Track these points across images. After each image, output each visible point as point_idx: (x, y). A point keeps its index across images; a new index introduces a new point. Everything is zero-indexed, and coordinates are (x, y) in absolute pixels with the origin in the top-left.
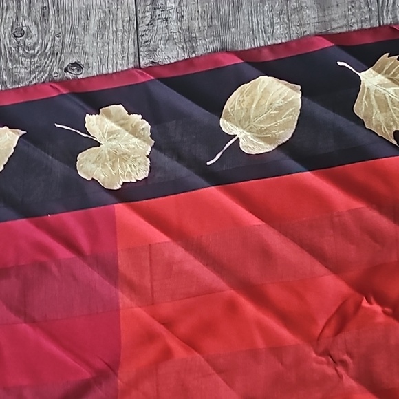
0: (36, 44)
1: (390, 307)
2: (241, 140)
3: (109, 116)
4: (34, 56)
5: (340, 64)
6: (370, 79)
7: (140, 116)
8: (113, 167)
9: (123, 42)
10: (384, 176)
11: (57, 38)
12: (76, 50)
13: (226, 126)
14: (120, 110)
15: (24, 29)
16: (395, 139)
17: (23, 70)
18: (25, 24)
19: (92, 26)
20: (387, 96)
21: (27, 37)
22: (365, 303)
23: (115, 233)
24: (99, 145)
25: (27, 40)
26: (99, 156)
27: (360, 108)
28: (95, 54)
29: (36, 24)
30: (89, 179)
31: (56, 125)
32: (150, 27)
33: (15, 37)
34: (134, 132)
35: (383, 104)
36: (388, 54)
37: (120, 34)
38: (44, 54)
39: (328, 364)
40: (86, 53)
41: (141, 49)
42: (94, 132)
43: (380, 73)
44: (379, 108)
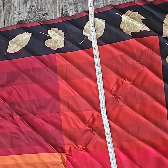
0: (36, 9)
1: (132, 82)
2: (89, 37)
3: (53, 30)
4: (36, 12)
5: (116, 13)
6: (124, 17)
7: (62, 31)
8: (54, 44)
9: (58, 6)
10: (129, 45)
11: (41, 7)
12: (46, 9)
13: (85, 33)
14: (56, 29)
15: (33, 5)
16: (131, 34)
17: (33, 16)
18: (33, 3)
19: (50, 2)
20: (130, 22)
21: (34, 7)
22: (124, 81)
23: (56, 61)
24: (51, 38)
25: (34, 8)
26: (51, 41)
27: (122, 26)
28: (51, 10)
29: (36, 3)
30: (48, 47)
31: (41, 33)
32: (65, 1)
33: (31, 7)
34: (60, 35)
35: (128, 24)
36: (129, 10)
37: (57, 4)
38: (38, 11)
39: (115, 98)
40: (49, 10)
41: (63, 8)
42: (50, 35)
43: (126, 16)
44: (127, 26)
